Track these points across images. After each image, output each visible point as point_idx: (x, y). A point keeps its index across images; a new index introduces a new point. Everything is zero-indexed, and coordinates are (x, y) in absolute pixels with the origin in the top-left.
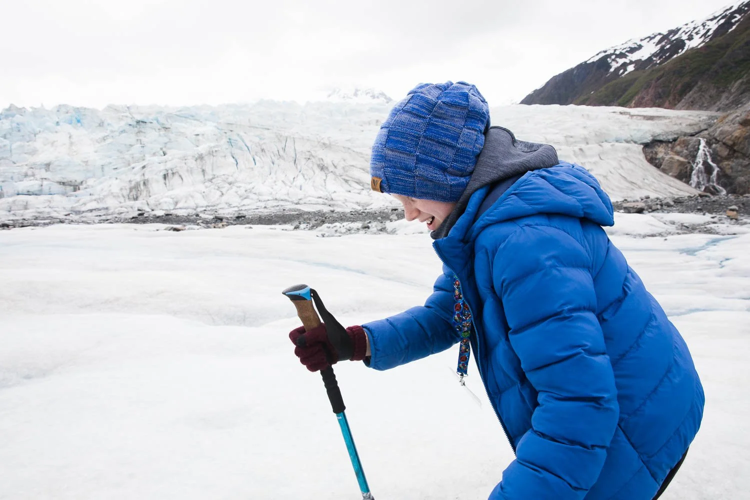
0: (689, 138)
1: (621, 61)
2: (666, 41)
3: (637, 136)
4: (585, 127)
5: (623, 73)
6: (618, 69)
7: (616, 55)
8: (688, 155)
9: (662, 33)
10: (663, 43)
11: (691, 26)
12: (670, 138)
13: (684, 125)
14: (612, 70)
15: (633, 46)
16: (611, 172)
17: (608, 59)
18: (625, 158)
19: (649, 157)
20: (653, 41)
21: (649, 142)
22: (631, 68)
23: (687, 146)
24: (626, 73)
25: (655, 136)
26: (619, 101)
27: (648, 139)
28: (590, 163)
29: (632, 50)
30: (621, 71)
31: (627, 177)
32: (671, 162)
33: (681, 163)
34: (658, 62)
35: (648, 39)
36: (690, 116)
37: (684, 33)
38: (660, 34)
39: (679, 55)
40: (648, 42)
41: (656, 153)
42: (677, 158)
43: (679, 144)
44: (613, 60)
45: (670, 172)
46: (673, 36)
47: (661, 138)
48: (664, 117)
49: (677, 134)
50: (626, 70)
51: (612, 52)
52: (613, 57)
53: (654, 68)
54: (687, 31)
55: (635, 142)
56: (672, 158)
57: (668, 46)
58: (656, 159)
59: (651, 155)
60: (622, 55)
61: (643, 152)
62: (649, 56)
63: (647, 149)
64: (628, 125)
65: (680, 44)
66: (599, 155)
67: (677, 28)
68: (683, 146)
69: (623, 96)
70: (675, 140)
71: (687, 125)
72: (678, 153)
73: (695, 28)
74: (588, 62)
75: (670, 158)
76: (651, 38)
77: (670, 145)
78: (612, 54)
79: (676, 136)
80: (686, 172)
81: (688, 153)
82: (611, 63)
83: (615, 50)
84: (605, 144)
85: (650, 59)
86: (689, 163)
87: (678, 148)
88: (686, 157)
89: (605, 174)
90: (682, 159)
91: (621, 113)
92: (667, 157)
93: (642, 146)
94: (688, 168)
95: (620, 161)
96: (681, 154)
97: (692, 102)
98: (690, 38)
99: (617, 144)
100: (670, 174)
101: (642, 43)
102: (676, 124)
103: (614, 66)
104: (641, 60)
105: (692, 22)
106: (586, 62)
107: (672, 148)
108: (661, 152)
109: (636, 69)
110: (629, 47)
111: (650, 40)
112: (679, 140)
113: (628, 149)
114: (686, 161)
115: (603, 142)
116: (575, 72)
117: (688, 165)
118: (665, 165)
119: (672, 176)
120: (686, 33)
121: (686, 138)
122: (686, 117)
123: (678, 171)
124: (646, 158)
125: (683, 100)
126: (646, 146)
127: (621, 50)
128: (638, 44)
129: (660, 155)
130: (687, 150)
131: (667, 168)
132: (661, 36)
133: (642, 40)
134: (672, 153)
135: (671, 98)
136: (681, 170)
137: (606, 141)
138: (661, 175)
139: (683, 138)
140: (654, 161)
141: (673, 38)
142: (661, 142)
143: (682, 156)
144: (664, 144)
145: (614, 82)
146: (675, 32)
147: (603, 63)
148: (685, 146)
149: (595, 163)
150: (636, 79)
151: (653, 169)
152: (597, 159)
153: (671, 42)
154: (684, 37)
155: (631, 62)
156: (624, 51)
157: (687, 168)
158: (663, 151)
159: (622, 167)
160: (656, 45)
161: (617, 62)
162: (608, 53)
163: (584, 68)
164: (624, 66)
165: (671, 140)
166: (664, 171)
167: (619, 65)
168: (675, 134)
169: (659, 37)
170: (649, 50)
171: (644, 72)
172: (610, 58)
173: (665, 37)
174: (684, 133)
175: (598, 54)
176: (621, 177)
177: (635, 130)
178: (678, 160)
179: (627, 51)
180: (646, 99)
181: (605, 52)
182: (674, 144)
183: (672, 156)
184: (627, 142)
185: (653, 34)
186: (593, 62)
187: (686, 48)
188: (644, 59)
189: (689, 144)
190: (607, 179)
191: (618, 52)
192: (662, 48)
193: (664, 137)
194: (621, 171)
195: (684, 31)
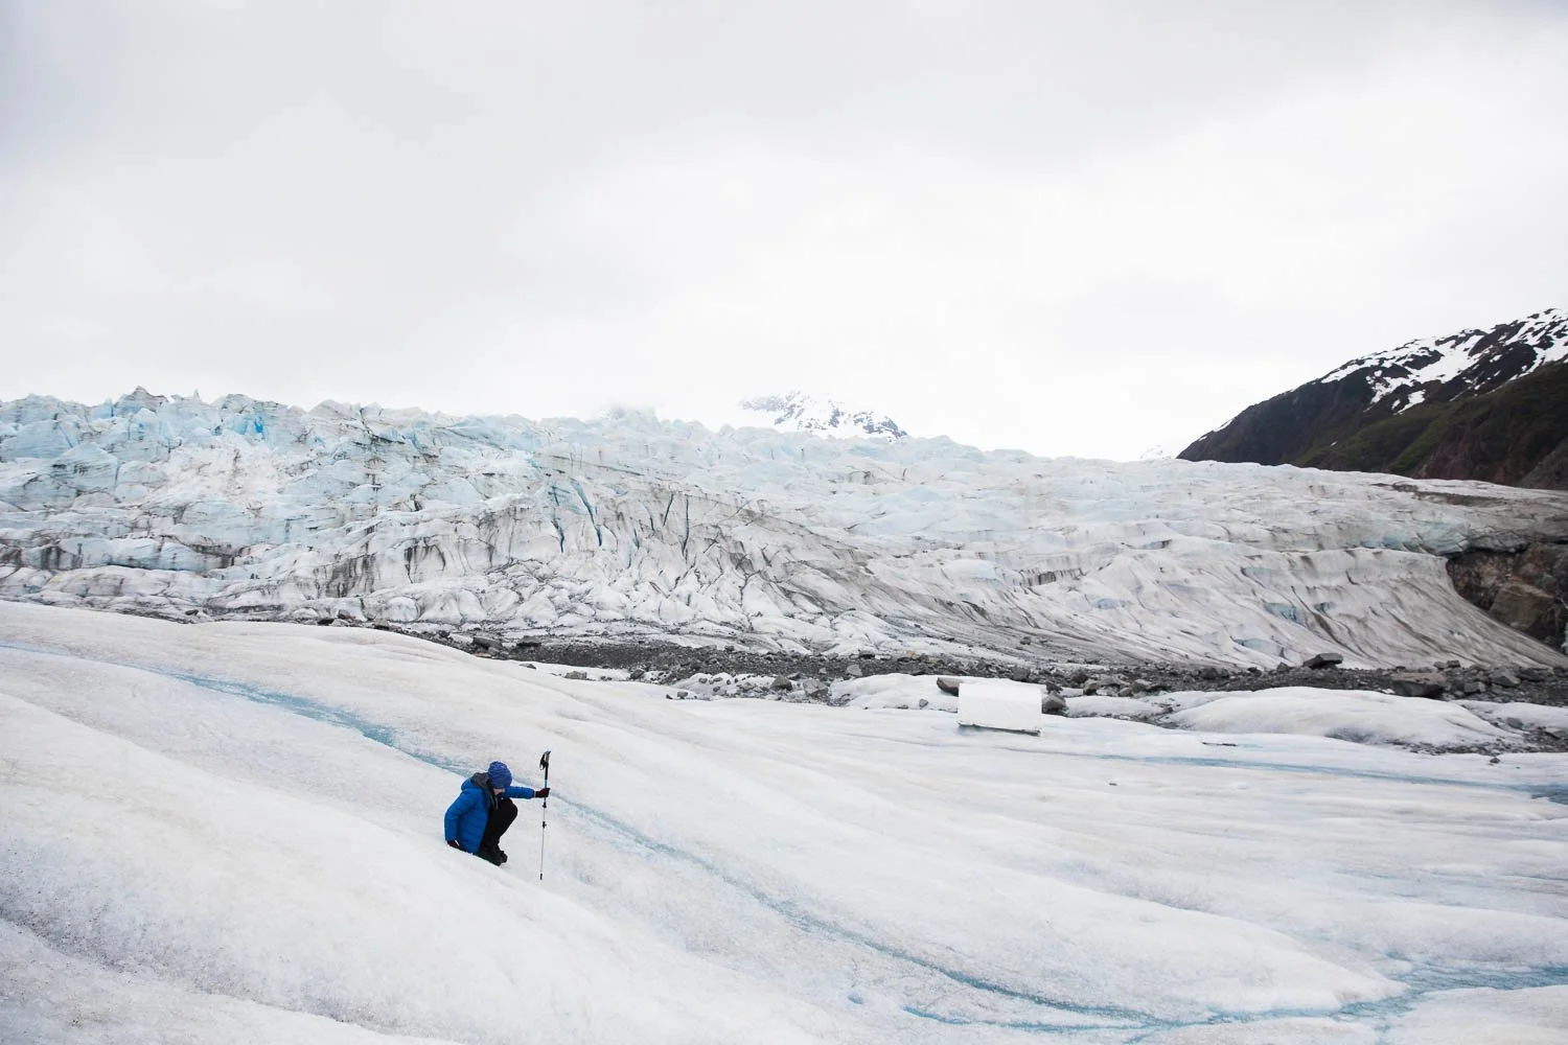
0: (1555, 547)
1: (1395, 383)
2: (1491, 346)
3: (1434, 536)
4: (1315, 512)
5: (1401, 406)
6: (1387, 399)
7: (1384, 369)
8: (1555, 584)
9: (1482, 330)
10: (1487, 351)
11: (1548, 319)
12: (1510, 544)
13: (1540, 519)
14: (1376, 399)
15: (1421, 355)
16: (1374, 612)
17: (1368, 378)
18: (1406, 583)
19: (1461, 584)
20: (1463, 346)
21: (1461, 550)
22: (1417, 398)
23: (1552, 565)
24: (1407, 407)
25: (1475, 539)
26: (1394, 463)
27: (1460, 543)
28: (1327, 588)
29: (1419, 362)
30: (1397, 403)
31: (1411, 625)
32: (1515, 596)
33: (1539, 603)
34: (1477, 388)
35: (1453, 342)
36: (1553, 500)
37: (1530, 333)
38: (1478, 332)
39: (1522, 375)
40: (1453, 347)
41: (1479, 576)
42: (1528, 588)
43: (1530, 560)
44: (1378, 380)
45: (1514, 620)
46: (1508, 338)
47: (1489, 544)
48: (1494, 499)
49: (1526, 537)
50: (1408, 402)
51: (1376, 363)
52: (1378, 373)
53: (1469, 399)
54: (1537, 328)
55: (1430, 550)
56: (1517, 589)
57: (1497, 358)
58: (1479, 589)
59: (1466, 579)
60: (1397, 371)
61: (1448, 571)
62: (1455, 374)
63: (1456, 566)
64: (1411, 512)
65: (1525, 354)
66: (1347, 573)
67: (1515, 322)
68: (1541, 563)
69: (1402, 455)
70: (1521, 550)
71: (1547, 519)
72: (1529, 580)
73: (1553, 325)
74: (1324, 381)
75: (1511, 589)
76: (1458, 340)
77: (1510, 560)
78: (1374, 368)
79: (1523, 542)
80: (1552, 622)
81: (1555, 580)
82: (1374, 385)
83: (1382, 360)
84: (1360, 551)
85: (1457, 382)
86: (1557, 602)
87: (1529, 568)
88: (1549, 590)
89: (1361, 616)
90: (1539, 593)
91: (1396, 487)
92: (1505, 587)
93: (1445, 560)
94: (1557, 615)
95: (1396, 588)
96: (1538, 581)
97: (1558, 473)
98: (1546, 343)
99: (1388, 552)
100: (1514, 624)
101: (1441, 349)
102: (1521, 516)
103: (1381, 391)
104: (1439, 381)
105: (1548, 312)
106: (1318, 381)
107: (1516, 569)
108: (1490, 575)
109: (1428, 401)
110: (1413, 356)
111: (1457, 344)
112: (1530, 550)
113: (1413, 563)
114: (1551, 596)
115: (1355, 546)
116: (1295, 401)
117: (1555, 607)
118: (1500, 603)
119: (1518, 629)
120: (1535, 334)
121: (1546, 547)
122: (1545, 502)
123: (1533, 619)
124: (1456, 587)
125: (1536, 468)
126: (1454, 559)
127: (1393, 361)
128: (1432, 350)
129: (1489, 581)
130: (1550, 572)
131: (1505, 610)
132: (1480, 337)
133: (1438, 343)
134: (1516, 578)
135: (1508, 463)
136: (1539, 617)
137: (1363, 544)
138: (1492, 626)
139: (1540, 547)
140: (1474, 593)
141: (1508, 342)
142: (1489, 552)
143: (1539, 587)
144: (1496, 558)
145: (1382, 423)
146: (1516, 327)
147: (1356, 384)
148: (1545, 564)
149: (1338, 590)
150: (1429, 421)
151: (1471, 610)
152: (1341, 581)
153: (1503, 350)
154: (1532, 341)
155: (1417, 386)
156: (1400, 363)
157: (1553, 612)
158: (1495, 571)
159: (1399, 601)
160: (1471, 354)
161: (1387, 385)
162: (1368, 364)
163: (1314, 394)
164: (1403, 392)
165: (1513, 550)
166: (1498, 616)
167: (1390, 390)
168: (1520, 537)
169: (1476, 339)
170: (1453, 364)
171: (1447, 408)
172: (1372, 375)
173: (1488, 340)
174: (1542, 536)
175: (1344, 367)
176: (1396, 622)
177: (1427, 522)
178: (1530, 594)
179: (1407, 364)
180: (1452, 462)
181: (1360, 362)
182: (1520, 559)
183: (1515, 584)
184: (1411, 548)
185: (1463, 332)
186: (1335, 382)
187: (1537, 362)
188: (1444, 380)
189: (1556, 560)
190: (1366, 626)
191: (1387, 364)
192: (1484, 361)
193: (1497, 542)
194: (1396, 611)
195: (1531, 329)
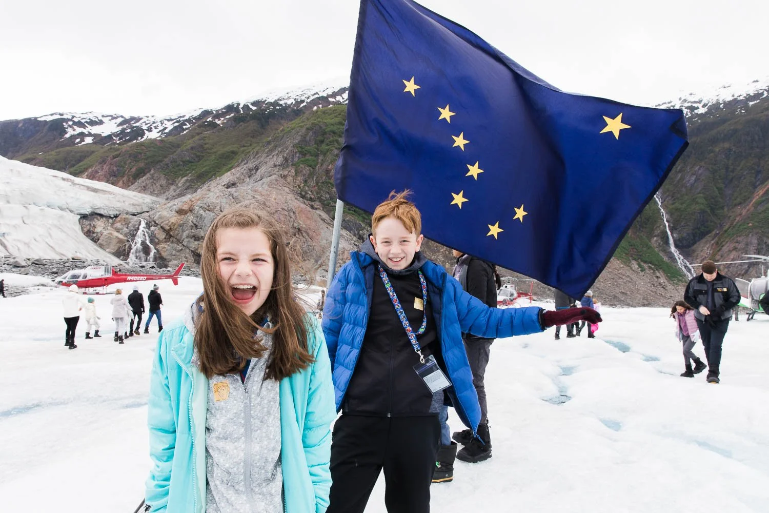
0: (131, 216)
1: (79, 130)
2: (127, 125)
3: (74, 205)
5: (80, 142)
6: (73, 137)
7: (74, 122)
8: (128, 233)
9: (124, 116)
10: (125, 126)
11: (152, 120)
12: (112, 213)
13: (127, 204)
14: (67, 136)
15: (94, 120)
16: (35, 239)
17: (64, 124)
18: (56, 226)
19: (86, 230)
20: (114, 121)
21: (88, 213)
22: (89, 140)
23: (128, 224)
24: (83, 143)
25: (95, 209)
26: (72, 170)
27: (87, 210)
28: (8, 225)
29: (92, 123)
30: (78, 140)
31: (55, 247)
32: (110, 238)
33: (120, 241)
34: (118, 142)
35: (110, 118)
36: (135, 196)
37: (144, 124)
38: (122, 117)
39: (138, 141)
40: (110, 120)
41: (94, 227)
42: (116, 234)
43: (119, 221)
44: (70, 126)
45: (108, 248)
46: (134, 123)
47: (102, 212)
48: (109, 192)
49: (119, 211)
50: (84, 141)
51: (70, 117)
52: (70, 123)
53: (113, 146)
54: (147, 122)
55: (71, 211)
56: (111, 234)
57: (129, 131)
58: (94, 233)
59: (88, 227)
60: (80, 124)
61: (80, 223)
62: (109, 133)
63: (84, 221)
64: (64, 191)
65: (139, 132)
66: (22, 218)
67: (139, 117)
68: (124, 223)
69: (77, 166)
70: (116, 216)
71: (130, 204)
72: (118, 230)
73: (154, 123)
74: (39, 119)
75: (108, 234)
76: (113, 118)
77: (111, 221)
78: (69, 120)
79: (118, 213)
80: (125, 250)
81: (128, 231)
82: (67, 128)
83: (73, 117)
84: (32, 207)
85: (109, 137)
86: (128, 241)
87: (118, 225)
88: (126, 235)
89: (27, 241)
90: (121, 236)
91: (64, 179)
92: (105, 233)
93: (79, 217)
94: (127, 247)
95: (50, 228)
96: (121, 231)
97: (144, 187)
98: (150, 130)
99: (49, 210)
100: (107, 250)
101: (104, 119)
102: (119, 201)
103: (70, 132)
104: (101, 135)
105: (153, 116)
106: (36, 118)
107: (112, 224)
108: (100, 226)
109: (94, 143)
110: (89, 119)
111: (112, 119)
112: (120, 217)
113: (61, 217)
114: (126, 238)
115: (30, 204)
116: (20, 125)
117: (127, 243)
118: (103, 240)
119: (110, 253)
120: (146, 124)
121: (127, 216)
122: (131, 196)
123: (116, 248)
124: (82, 230)
125: (136, 183)
126: (84, 217)
127: (79, 119)
128: (100, 119)
129: (98, 230)
130: (127, 228)
131: (104, 243)
132: (123, 119)
133: (103, 116)
134: (112, 229)
135: (125, 179)
136: (119, 248)
137: (34, 204)
138: (97, 250)
139: (125, 216)
140: (91, 234)
141: (135, 125)
142: (101, 216)
143: (121, 234)
144: (104, 219)
145: (68, 148)
146: (138, 119)
147: (57, 126)
148: (125, 224)
149: (14, 226)
150: (93, 152)
151: (88, 242)
152: (19, 222)
153: (132, 128)
154: (145, 127)
155: (90, 135)
156: (83, 121)
157: (125, 245)
158: (103, 225)
159: (50, 235)
160: (118, 126)
161: (74, 130)
162: (65, 117)
163: (33, 124)
164: (82, 136)
165: (112, 216)
166: (101, 246)
167: (76, 133)
168: (117, 210)
169: (120, 120)
170: (109, 128)
171: (102, 148)
172: (67, 123)
173: (126, 121)
174: (126, 211)
175: (52, 115)
176: (47, 246)
177: (72, 197)
178: (117, 237)
179: (86, 122)
180: (99, 174)
181: (61, 115)
182: (115, 220)
183: (111, 232)
184: (61, 209)
185: (116, 114)
186: (45, 121)
187: (145, 137)
188: (103, 135)
189: (130, 222)
190: (29, 247)
191: (76, 120)
192: (123, 131)
193: (106, 211)
194: (48, 240)
195: (145, 122)
